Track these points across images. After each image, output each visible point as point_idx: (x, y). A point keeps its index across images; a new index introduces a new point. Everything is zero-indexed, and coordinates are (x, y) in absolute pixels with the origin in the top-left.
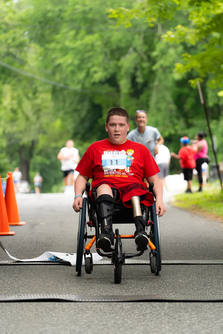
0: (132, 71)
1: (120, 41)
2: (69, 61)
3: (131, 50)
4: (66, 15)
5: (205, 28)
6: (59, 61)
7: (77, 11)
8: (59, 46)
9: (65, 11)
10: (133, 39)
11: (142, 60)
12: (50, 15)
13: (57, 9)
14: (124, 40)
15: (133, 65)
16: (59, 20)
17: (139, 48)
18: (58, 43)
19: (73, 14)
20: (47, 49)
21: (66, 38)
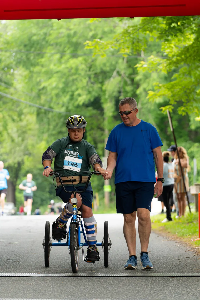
0: (115, 94)
1: (104, 65)
2: (54, 84)
3: (115, 73)
4: (51, 38)
5: (174, 59)
6: (43, 84)
7: (62, 35)
8: (44, 70)
9: (50, 35)
10: (117, 63)
11: (126, 83)
12: (35, 38)
13: (42, 32)
14: (108, 64)
15: (117, 89)
16: (44, 43)
17: (122, 73)
18: (42, 66)
19: (57, 38)
20: (31, 72)
21: (50, 61)
